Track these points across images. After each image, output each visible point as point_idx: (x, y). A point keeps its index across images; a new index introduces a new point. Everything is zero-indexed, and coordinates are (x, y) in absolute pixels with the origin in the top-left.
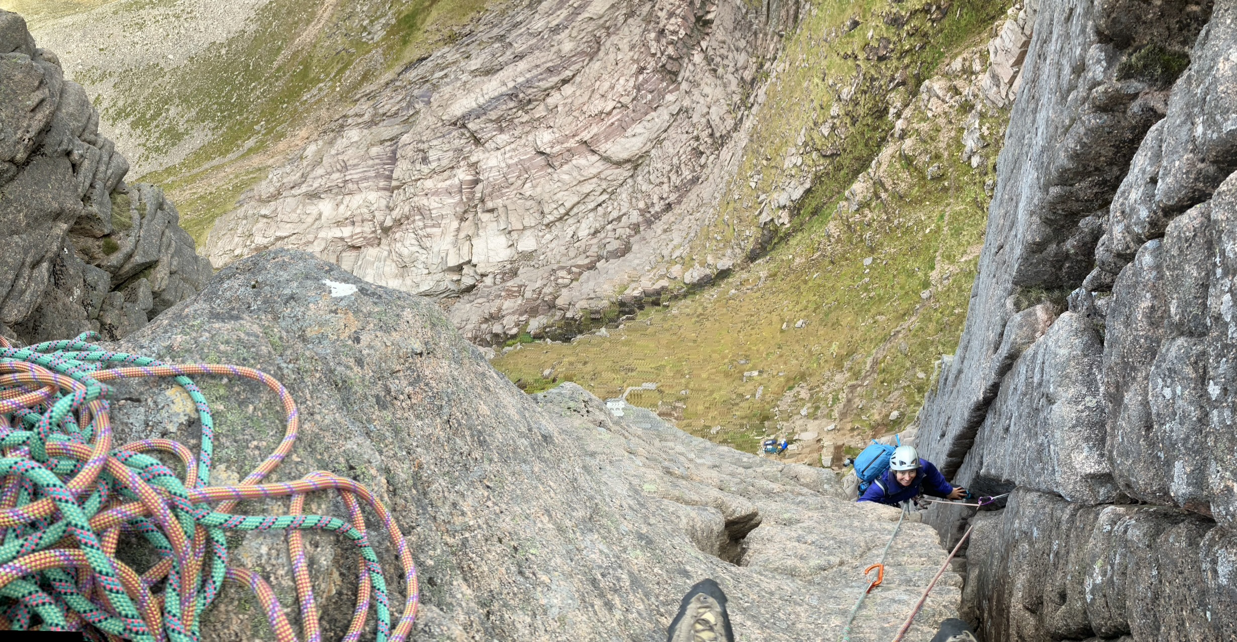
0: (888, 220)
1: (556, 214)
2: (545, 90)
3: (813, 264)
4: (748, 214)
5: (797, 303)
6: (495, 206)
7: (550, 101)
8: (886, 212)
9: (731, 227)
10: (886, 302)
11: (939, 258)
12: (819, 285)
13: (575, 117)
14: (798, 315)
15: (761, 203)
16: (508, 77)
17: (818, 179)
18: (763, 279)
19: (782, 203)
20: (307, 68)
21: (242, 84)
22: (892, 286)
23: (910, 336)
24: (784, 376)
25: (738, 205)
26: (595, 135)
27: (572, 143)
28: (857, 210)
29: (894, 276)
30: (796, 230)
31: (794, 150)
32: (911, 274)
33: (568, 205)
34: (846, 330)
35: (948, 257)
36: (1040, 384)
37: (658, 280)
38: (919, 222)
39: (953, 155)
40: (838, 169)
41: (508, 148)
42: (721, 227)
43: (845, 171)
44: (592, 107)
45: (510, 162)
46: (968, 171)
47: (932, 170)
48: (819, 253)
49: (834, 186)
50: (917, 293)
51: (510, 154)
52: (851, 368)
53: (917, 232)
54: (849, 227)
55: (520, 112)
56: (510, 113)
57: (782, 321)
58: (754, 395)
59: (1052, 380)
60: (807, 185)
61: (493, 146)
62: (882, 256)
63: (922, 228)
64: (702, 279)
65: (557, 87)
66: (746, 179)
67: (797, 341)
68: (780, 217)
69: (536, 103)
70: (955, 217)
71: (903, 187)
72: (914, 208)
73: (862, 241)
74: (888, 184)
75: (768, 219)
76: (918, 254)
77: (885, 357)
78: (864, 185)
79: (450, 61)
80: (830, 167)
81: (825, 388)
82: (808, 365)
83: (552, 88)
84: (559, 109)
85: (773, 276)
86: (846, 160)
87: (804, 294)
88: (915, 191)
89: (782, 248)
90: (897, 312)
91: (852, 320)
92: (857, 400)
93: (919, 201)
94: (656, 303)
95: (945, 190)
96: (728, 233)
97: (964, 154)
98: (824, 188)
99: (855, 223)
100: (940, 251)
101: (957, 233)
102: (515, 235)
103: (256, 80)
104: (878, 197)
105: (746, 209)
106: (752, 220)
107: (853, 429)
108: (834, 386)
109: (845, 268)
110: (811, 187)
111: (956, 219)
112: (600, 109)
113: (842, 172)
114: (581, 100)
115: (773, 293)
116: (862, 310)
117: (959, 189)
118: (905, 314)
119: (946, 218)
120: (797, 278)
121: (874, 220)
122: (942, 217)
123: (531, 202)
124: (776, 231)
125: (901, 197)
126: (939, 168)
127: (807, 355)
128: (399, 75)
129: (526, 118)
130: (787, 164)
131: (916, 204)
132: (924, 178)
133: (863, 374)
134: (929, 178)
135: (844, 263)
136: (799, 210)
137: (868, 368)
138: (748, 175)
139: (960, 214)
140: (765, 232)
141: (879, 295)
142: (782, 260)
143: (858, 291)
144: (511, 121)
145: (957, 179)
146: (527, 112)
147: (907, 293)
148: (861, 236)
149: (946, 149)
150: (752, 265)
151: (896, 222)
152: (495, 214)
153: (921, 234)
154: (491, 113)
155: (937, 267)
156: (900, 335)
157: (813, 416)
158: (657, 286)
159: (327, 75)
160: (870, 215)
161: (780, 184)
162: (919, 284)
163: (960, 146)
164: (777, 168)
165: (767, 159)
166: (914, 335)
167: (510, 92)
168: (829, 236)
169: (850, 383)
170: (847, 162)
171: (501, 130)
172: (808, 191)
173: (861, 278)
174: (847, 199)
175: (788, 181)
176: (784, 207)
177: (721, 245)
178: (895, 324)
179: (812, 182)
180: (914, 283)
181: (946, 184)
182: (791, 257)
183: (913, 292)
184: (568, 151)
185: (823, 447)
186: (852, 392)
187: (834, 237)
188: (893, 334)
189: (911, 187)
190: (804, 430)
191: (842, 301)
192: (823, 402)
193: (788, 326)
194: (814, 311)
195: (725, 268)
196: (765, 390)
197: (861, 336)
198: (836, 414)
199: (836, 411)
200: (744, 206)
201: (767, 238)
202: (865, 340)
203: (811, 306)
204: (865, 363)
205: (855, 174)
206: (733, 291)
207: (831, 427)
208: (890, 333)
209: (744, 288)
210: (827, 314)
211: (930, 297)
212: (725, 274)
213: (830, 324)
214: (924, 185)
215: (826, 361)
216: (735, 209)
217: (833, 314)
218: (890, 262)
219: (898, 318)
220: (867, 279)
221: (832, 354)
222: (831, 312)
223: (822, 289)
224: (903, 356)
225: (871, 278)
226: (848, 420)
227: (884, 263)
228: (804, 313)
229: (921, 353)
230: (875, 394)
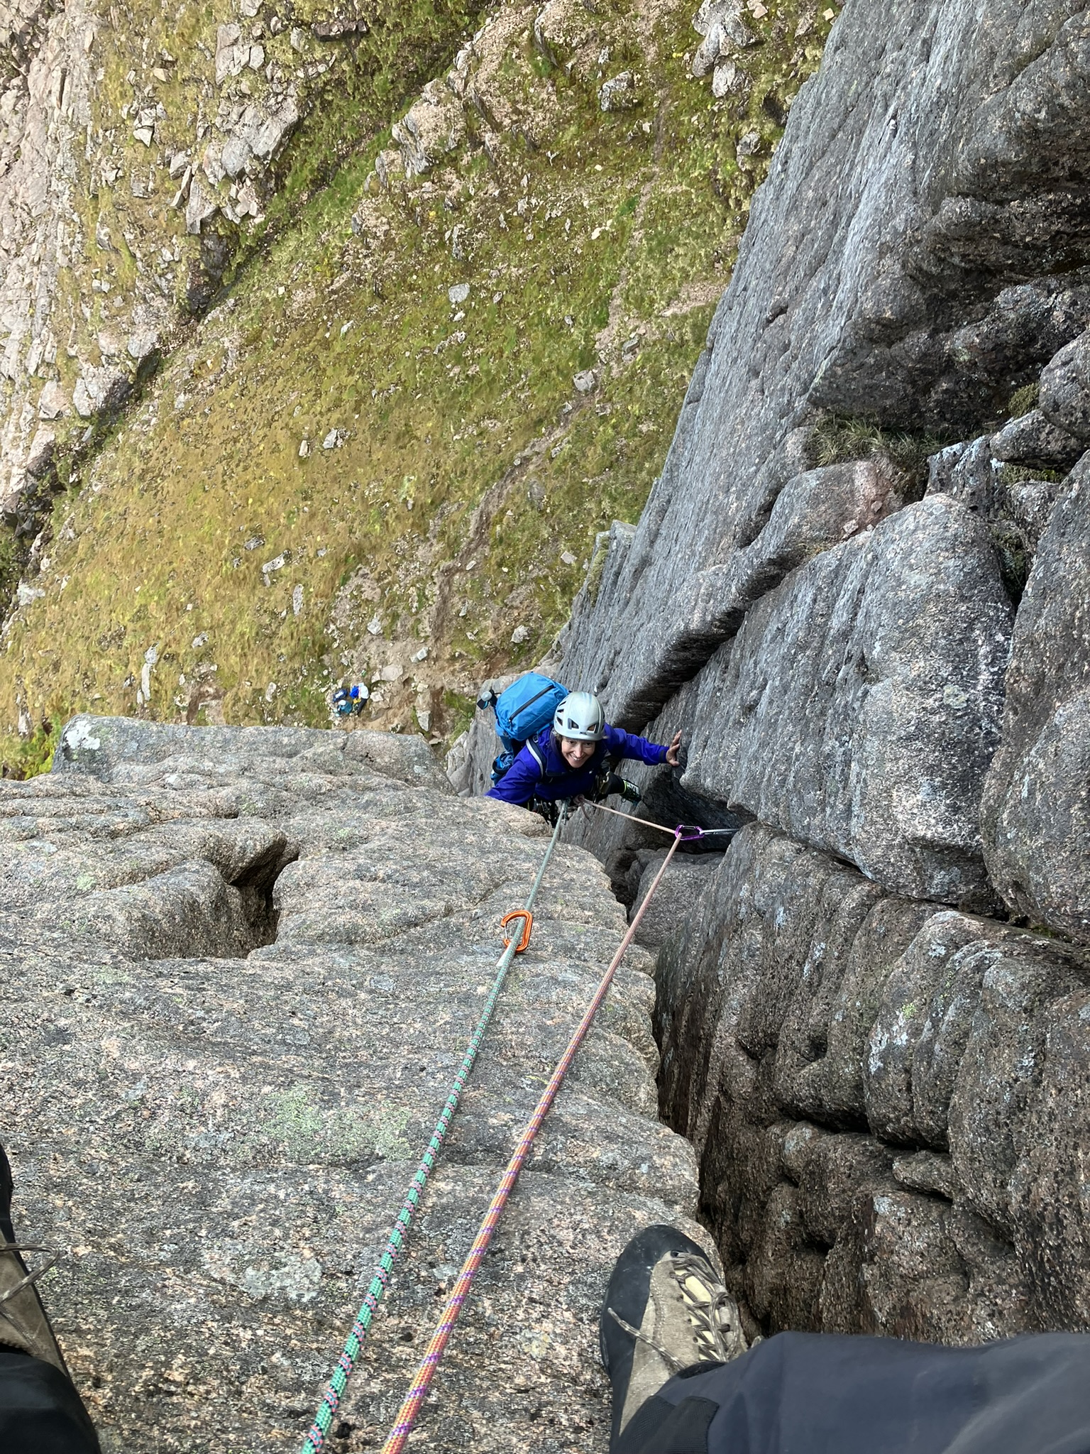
0: (503, 196)
3: (338, 302)
4: (155, 209)
5: (318, 394)
8: (498, 180)
9: (124, 252)
10: (502, 391)
11: (618, 302)
12: (358, 351)
15: (179, 176)
17: (313, 96)
18: (233, 354)
19: (233, 165)
22: (516, 355)
23: (551, 471)
24: (331, 555)
25: (121, 195)
28: (426, 173)
29: (520, 332)
31: (235, 32)
32: (556, 330)
34: (427, 449)
35: (639, 302)
38: (576, 211)
39: (669, 58)
40: (368, 68)
42: (101, 259)
43: (386, 75)
46: (704, 102)
47: (613, 86)
48: (346, 275)
49: (361, 113)
50: (566, 375)
52: (443, 533)
53: (573, 234)
54: (411, 212)
57: (296, 437)
58: (291, 608)
60: (291, 114)
62: (491, 283)
63: (584, 226)
64: (111, 393)
66: (121, 126)
67: (335, 479)
68: (235, 202)
70: (661, 211)
71: (538, 122)
72: (566, 177)
73: (442, 245)
74: (502, 112)
75: (209, 210)
76: (572, 289)
77: (503, 512)
78: (441, 109)
80: (344, 66)
81: (400, 573)
82: (365, 528)
85: (253, 341)
86: (387, 47)
87: (329, 372)
88: (568, 136)
89: (256, 273)
90: (527, 413)
91: (435, 427)
92: (456, 599)
93: (572, 162)
95: (643, 141)
96: (123, 268)
97: (697, 60)
98: (335, 119)
99: (424, 202)
100: (622, 285)
101: (662, 247)
104: (477, 143)
105: (145, 199)
106: (170, 220)
107: (453, 659)
108: (417, 569)
109: (410, 308)
110: (301, 120)
111: (664, 217)
113: (378, 79)
115: (263, 380)
116: (453, 406)
117: (677, 143)
118: (540, 422)
119: (641, 209)
120: (307, 338)
121: (469, 198)
122: (631, 205)
124: (235, 235)
125: (535, 147)
126: (631, 84)
127: (359, 507)
130: (225, 66)
131: (571, 167)
132: (592, 105)
133: (464, 546)
134: (606, 106)
135: (408, 296)
136: (279, 177)
137: (471, 534)
138: (124, 114)
139: (674, 204)
140: (210, 243)
141: (488, 372)
142: (265, 302)
143: (442, 363)
145: (674, 118)
147: (545, 374)
148: (440, 233)
149: (652, 39)
150: (200, 328)
151: (522, 205)
153: (580, 239)
155: (614, 320)
156: (531, 468)
157: (389, 634)
160: (458, 186)
161: (218, 121)
162: (573, 356)
163: (690, 38)
164: (198, 81)
165: (165, 65)
166: (560, 471)
168: (364, 234)
169: (444, 564)
170: (390, 52)
172: (294, 131)
173: (447, 331)
174: (397, 145)
175: (236, 110)
176: (241, 175)
178: (521, 442)
179: (301, 105)
180: (562, 352)
181: (646, 127)
182: (281, 290)
183: (559, 371)
185: (416, 693)
186: (449, 583)
187: (375, 237)
188: (517, 462)
189: (560, 123)
190: (385, 663)
191: (410, 385)
192: (402, 605)
193: (310, 447)
194: (356, 409)
195: (146, 351)
196: (307, 593)
197: (456, 463)
198: (426, 628)
199: (426, 622)
200: (138, 191)
201: (216, 257)
202: (464, 473)
203: (349, 398)
204: (467, 523)
205: (415, 83)
206: (182, 397)
207: (421, 653)
208: (512, 459)
209: (203, 384)
210: (383, 415)
211: (594, 388)
212: (151, 365)
213: (392, 437)
214: (593, 124)
215: (397, 517)
216: (118, 207)
217: (396, 412)
218: (509, 298)
219: (527, 428)
220: (461, 335)
221: (405, 501)
222: (391, 409)
223: (363, 359)
224: (535, 513)
225: (468, 332)
226: (446, 639)
227: (497, 298)
228: (336, 415)
229: (570, 510)
230: (488, 589)
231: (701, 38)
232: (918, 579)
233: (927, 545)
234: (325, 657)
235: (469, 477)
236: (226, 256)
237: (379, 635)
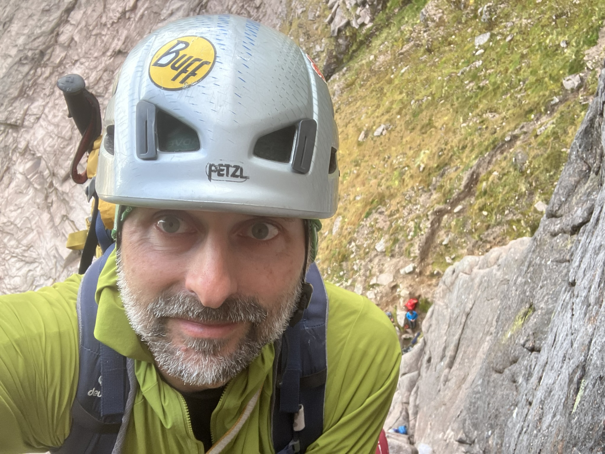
3: (403, 58)
5: (378, 106)
12: (409, 81)
22: (518, 71)
23: (534, 144)
24: (363, 200)
29: (523, 57)
48: (411, 44)
50: (556, 79)
57: (359, 130)
62: (506, 30)
67: (377, 154)
77: (490, 173)
81: (405, 212)
82: (389, 183)
85: (350, 85)
90: (520, 106)
92: (442, 232)
108: (418, 210)
109: (447, 54)
118: (531, 111)
127: (388, 171)
133: (455, 195)
137: (462, 188)
141: (495, 83)
142: (362, 65)
143: (462, 81)
147: (539, 80)
156: (518, 143)
157: (390, 252)
162: (564, 67)
166: (542, 144)
168: (426, 21)
169: (437, 207)
173: (470, 62)
178: (513, 125)
180: (556, 65)
182: (372, 58)
183: (551, 77)
185: (399, 296)
186: (439, 221)
188: (507, 139)
190: (381, 272)
191: (437, 96)
192: (402, 233)
193: (366, 135)
194: (399, 113)
196: (343, 222)
197: (460, 142)
198: (416, 251)
199: (416, 246)
202: (464, 148)
203: (396, 107)
204: (460, 179)
207: (409, 268)
208: (504, 136)
210: (415, 115)
211: (580, 86)
213: (419, 127)
215: (412, 177)
217: (424, 113)
218: (518, 37)
219: (520, 116)
220: (479, 63)
221: (419, 166)
222: (421, 111)
223: (411, 85)
224: (517, 173)
225: (484, 61)
226: (430, 260)
227: (509, 39)
228: (386, 117)
229: (547, 171)
230: (469, 227)
234: (344, 264)
235: (467, 150)
237: (382, 252)
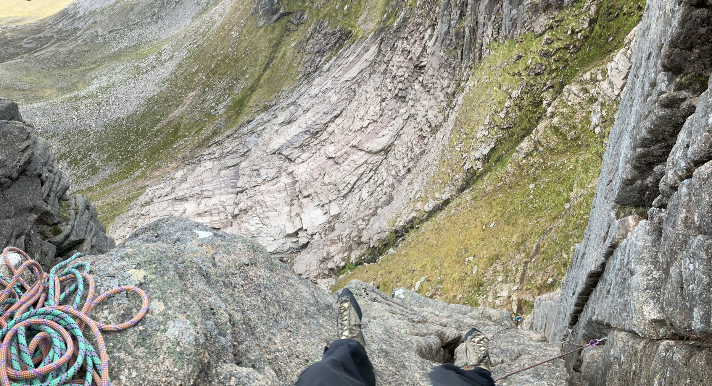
0: (544, 162)
1: (347, 189)
2: (325, 124)
3: (499, 189)
4: (457, 166)
5: (490, 213)
6: (309, 193)
7: (329, 129)
8: (543, 158)
9: (447, 175)
10: (544, 210)
11: (575, 185)
12: (503, 201)
13: (346, 134)
14: (491, 220)
15: (464, 159)
16: (302, 123)
17: (499, 142)
18: (469, 201)
19: (477, 157)
20: (176, 130)
21: (134, 140)
22: (548, 201)
23: (559, 231)
24: (488, 257)
25: (450, 162)
26: (360, 141)
27: (347, 148)
28: (524, 158)
29: (549, 195)
30: (486, 172)
31: (483, 127)
32: (559, 194)
33: (352, 182)
34: (521, 227)
35: (581, 185)
36: (628, 264)
37: (410, 213)
38: (563, 164)
39: (584, 127)
40: (512, 135)
41: (309, 160)
42: (442, 176)
43: (516, 136)
44: (355, 127)
45: (313, 167)
46: (593, 136)
47: (571, 134)
48: (502, 183)
49: (509, 145)
50: (562, 205)
51: (312, 163)
52: (525, 251)
53: (563, 169)
54: (520, 167)
55: (313, 139)
56: (307, 141)
57: (483, 224)
58: (472, 272)
59: (633, 260)
60: (493, 145)
61: (300, 161)
62: (541, 183)
63: (565, 167)
64: (435, 207)
65: (332, 121)
66: (453, 147)
67: (492, 236)
68: (476, 165)
69: (321, 132)
70: (585, 162)
71: (553, 144)
72: (560, 156)
73: (528, 174)
74: (544, 142)
75: (470, 166)
76: (563, 183)
77: (544, 244)
78: (529, 143)
79: (266, 120)
80: (506, 135)
81: (510, 263)
82: (500, 250)
83: (329, 122)
84: (336, 132)
85: (475, 198)
86: (516, 130)
87: (494, 207)
88: (560, 147)
89: (479, 182)
90: (551, 216)
91: (524, 221)
92: (528, 271)
93: (562, 153)
94: (412, 227)
95: (579, 146)
96: (446, 178)
97: (591, 126)
98: (503, 146)
99: (523, 164)
100: (576, 181)
101: (586, 171)
102: (326, 207)
103: (143, 137)
104: (537, 150)
105: (455, 163)
106: (460, 169)
107: (527, 290)
108: (516, 262)
109: (519, 191)
110: (495, 147)
111: (586, 163)
112: (360, 126)
113: (514, 137)
114: (348, 124)
115: (476, 208)
116: (529, 215)
117: (588, 146)
118: (555, 218)
119: (580, 162)
120: (489, 198)
121: (535, 163)
122: (577, 161)
123: (331, 186)
124: (475, 172)
125: (552, 150)
126: (575, 133)
127: (498, 243)
128: (236, 131)
129: (317, 141)
130: (479, 135)
131: (561, 154)
132: (566, 139)
133: (531, 254)
134: (569, 139)
135: (518, 187)
136: (488, 160)
137: (534, 251)
138: (455, 144)
139: (588, 160)
140: (468, 174)
141: (540, 206)
142: (480, 189)
143: (527, 204)
144: (308, 145)
145: (586, 140)
146: (317, 139)
147: (556, 205)
148: (527, 172)
149: (580, 123)
150: (462, 194)
151: (549, 164)
152: (311, 198)
153: (565, 171)
154: (296, 143)
155: (575, 190)
156: (553, 231)
157: (505, 281)
158: (410, 217)
159: (190, 133)
160: (532, 160)
161: (475, 147)
162: (564, 200)
163: (589, 122)
164: (473, 138)
165: (466, 134)
166: (561, 231)
167: (305, 130)
168: (507, 173)
169: (525, 260)
170: (517, 131)
171: (304, 151)
172: (493, 149)
173: (528, 196)
174: (518, 152)
175: (480, 144)
176: (479, 159)
177: (443, 186)
178: (549, 224)
179: (495, 143)
180: (561, 199)
181: (580, 143)
182: (484, 186)
183: (560, 204)
184: (346, 153)
185: (513, 300)
186: (526, 266)
187: (510, 173)
188: (548, 230)
189: (558, 144)
190: (502, 290)
191: (517, 210)
192: (510, 272)
193: (486, 226)
194: (501, 217)
195: (446, 198)
196: (478, 268)
197: (530, 231)
198: (518, 280)
199: (518, 278)
200: (454, 161)
201: (469, 178)
202: (532, 233)
203: (499, 214)
204: (532, 248)
205: (523, 137)
206: (453, 211)
207: (515, 288)
208: (547, 229)
209: (459, 208)
210: (509, 218)
211: (570, 208)
212: (447, 202)
213: (511, 224)
214: (566, 143)
215: (511, 246)
216: (449, 164)
217: (513, 217)
218: (546, 187)
219: (551, 220)
220: (532, 197)
221: (514, 242)
222: (511, 216)
223: (504, 203)
224: (554, 243)
225: (534, 196)
226: (525, 283)
227: (542, 187)
228: (495, 218)
229: (565, 242)
230: (539, 267)
231: (591, 122)
232: (640, 244)
233: (641, 234)
235: (533, 235)
236: (472, 178)
237: (501, 282)
